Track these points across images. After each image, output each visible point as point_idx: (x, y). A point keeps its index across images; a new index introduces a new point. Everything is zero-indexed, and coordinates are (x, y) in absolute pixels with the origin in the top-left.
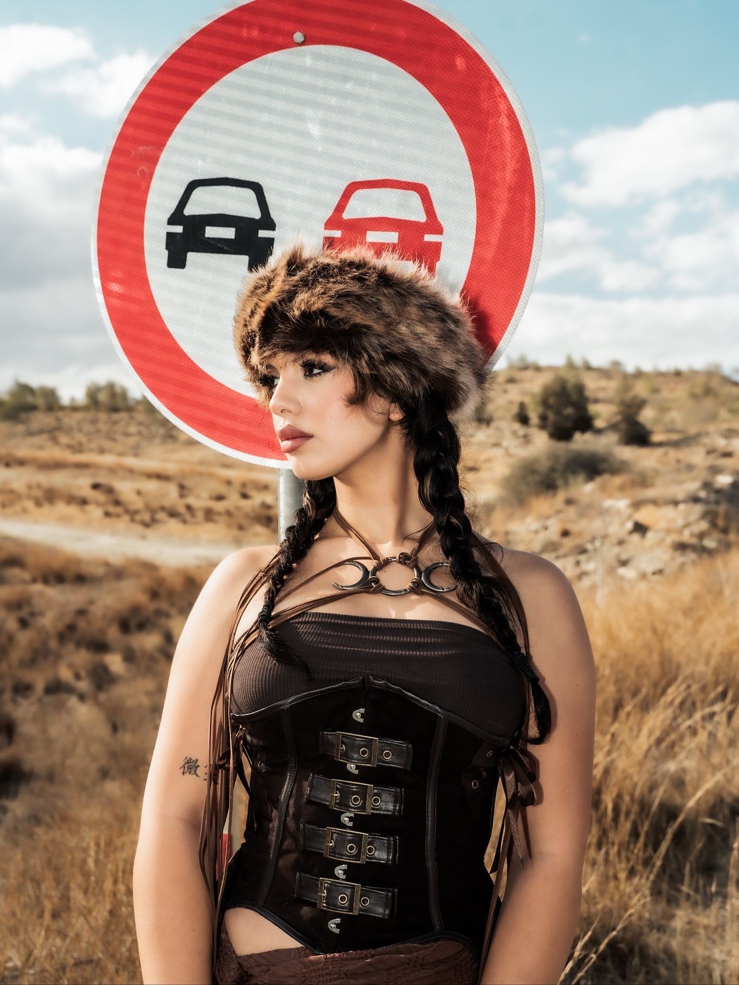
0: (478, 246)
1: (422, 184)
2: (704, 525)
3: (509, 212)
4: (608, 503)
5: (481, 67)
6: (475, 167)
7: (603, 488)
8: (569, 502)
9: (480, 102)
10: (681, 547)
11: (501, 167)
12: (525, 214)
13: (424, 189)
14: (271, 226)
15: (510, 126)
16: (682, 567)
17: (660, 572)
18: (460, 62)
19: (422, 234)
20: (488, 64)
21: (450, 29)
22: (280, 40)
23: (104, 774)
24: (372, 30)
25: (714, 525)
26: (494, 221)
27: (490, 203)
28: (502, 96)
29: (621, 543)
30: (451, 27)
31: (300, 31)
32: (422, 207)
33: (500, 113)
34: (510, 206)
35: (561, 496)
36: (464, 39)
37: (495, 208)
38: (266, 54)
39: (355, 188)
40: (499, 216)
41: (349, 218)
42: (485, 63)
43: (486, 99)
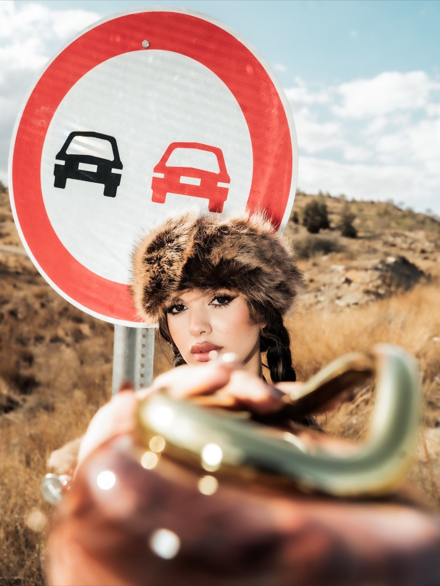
0: (252, 194)
1: (218, 148)
2: (379, 282)
3: (274, 172)
4: (334, 267)
5: (263, 73)
6: (254, 141)
7: (332, 259)
8: (315, 265)
9: (260, 97)
10: (367, 292)
11: (271, 142)
12: (285, 175)
13: (220, 151)
14: (120, 166)
15: (279, 115)
16: (367, 303)
17: (356, 304)
18: (249, 69)
19: (216, 182)
20: (267, 72)
21: (244, 47)
22: (133, 44)
23: (75, 386)
24: (193, 43)
25: (384, 282)
26: (264, 178)
27: (263, 165)
28: (275, 95)
29: (338, 287)
30: (245, 45)
31: (147, 40)
32: (218, 163)
33: (273, 106)
34: (275, 169)
35: (311, 261)
36: (253, 54)
37: (265, 169)
38: (124, 53)
39: (175, 147)
40: (267, 175)
41: (170, 166)
42: (265, 71)
43: (265, 96)
